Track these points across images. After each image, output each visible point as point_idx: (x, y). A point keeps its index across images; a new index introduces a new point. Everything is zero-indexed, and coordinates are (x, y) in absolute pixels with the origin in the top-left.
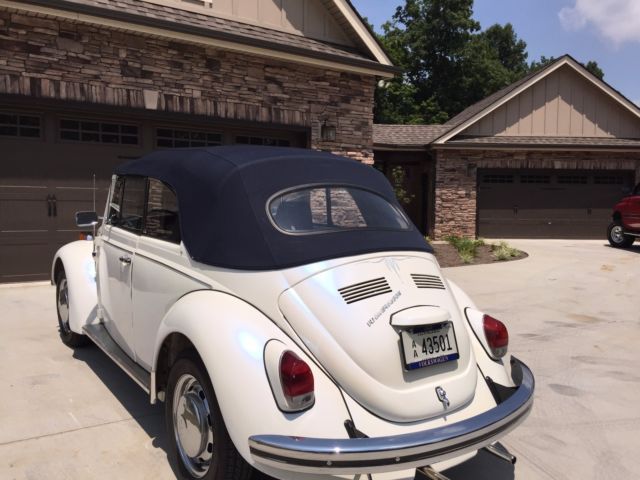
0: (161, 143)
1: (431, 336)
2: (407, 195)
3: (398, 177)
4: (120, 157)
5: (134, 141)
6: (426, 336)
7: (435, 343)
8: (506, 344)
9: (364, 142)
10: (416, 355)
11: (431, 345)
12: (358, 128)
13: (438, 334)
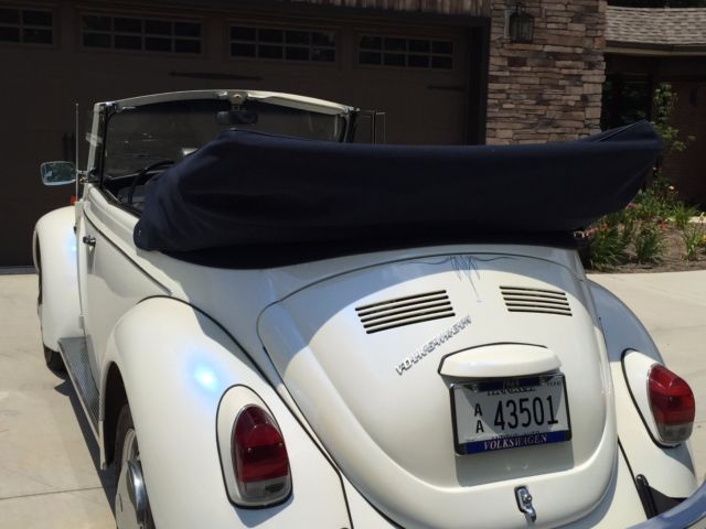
0: (237, 51)
1: (516, 397)
2: (681, 137)
3: (664, 104)
4: (173, 74)
5: (195, 48)
6: (504, 397)
7: (522, 410)
8: (691, 418)
9: (588, 43)
10: (480, 428)
11: (514, 414)
12: (577, 18)
13: (531, 395)
